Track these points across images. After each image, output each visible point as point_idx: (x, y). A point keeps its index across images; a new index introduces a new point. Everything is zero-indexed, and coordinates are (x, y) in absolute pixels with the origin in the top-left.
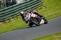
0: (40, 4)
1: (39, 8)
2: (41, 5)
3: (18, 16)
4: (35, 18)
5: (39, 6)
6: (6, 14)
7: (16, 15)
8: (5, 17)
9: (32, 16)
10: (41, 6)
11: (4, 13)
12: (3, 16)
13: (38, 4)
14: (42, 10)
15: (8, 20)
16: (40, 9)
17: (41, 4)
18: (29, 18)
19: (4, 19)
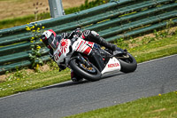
9: (74, 48)
18: (64, 54)
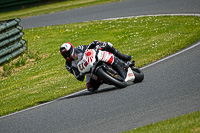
0: (19, 48)
1: (15, 61)
2: (23, 53)
5: (14, 54)
9: (100, 58)
10: (20, 55)
13: (13, 47)
14: (25, 67)
16: (17, 65)
17: (22, 47)
18: (91, 64)
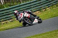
3: (54, 5)
4: (28, 17)
6: (42, 3)
7: (51, 5)
8: (41, 6)
11: (41, 3)
12: (39, 5)
15: (44, 9)
19: (41, 8)
